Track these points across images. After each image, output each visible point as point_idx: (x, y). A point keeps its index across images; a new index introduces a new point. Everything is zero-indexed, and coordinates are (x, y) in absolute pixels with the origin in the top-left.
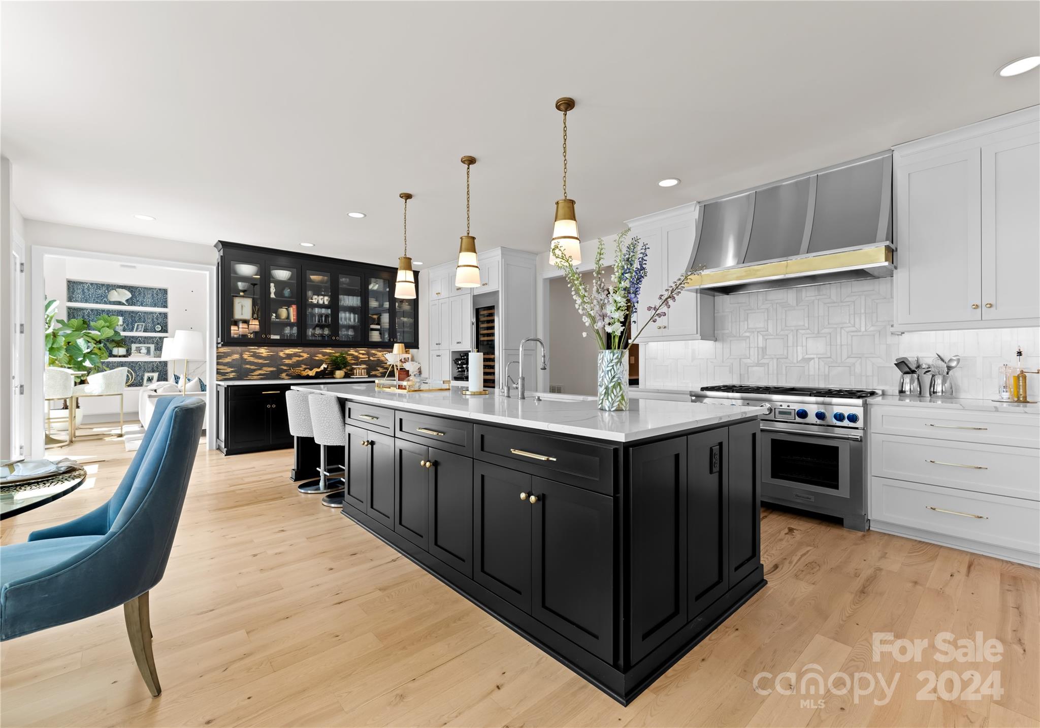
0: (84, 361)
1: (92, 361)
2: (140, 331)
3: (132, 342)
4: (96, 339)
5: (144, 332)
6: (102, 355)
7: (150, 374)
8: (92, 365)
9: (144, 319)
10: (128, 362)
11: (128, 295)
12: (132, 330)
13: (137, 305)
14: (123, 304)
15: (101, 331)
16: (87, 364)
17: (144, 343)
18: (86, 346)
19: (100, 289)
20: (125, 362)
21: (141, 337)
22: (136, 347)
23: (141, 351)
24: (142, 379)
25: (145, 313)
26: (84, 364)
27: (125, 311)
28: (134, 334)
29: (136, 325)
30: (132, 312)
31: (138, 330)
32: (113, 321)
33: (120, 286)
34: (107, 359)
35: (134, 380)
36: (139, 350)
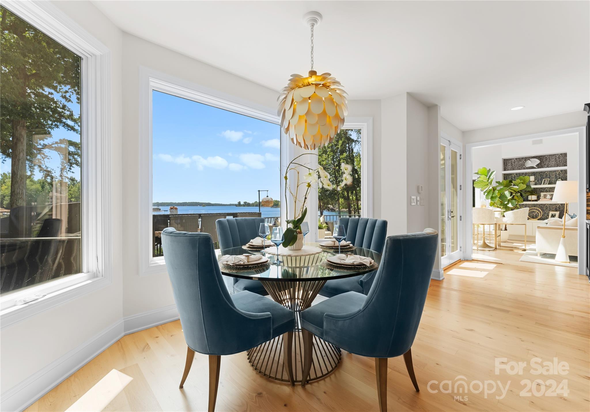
0: (508, 203)
1: (512, 204)
2: (546, 184)
3: (541, 192)
4: (516, 191)
5: (549, 184)
6: (519, 200)
7: (554, 213)
8: (512, 206)
9: (550, 175)
10: (538, 204)
11: (538, 161)
12: (541, 184)
13: (544, 167)
14: (535, 168)
15: (519, 186)
16: (510, 205)
17: (550, 192)
18: (509, 195)
19: (521, 161)
20: (537, 204)
21: (547, 188)
22: (544, 195)
23: (547, 197)
24: (548, 215)
25: (550, 171)
26: (508, 205)
27: (536, 172)
28: (542, 186)
29: (544, 180)
30: (541, 172)
31: (545, 183)
32: (526, 179)
33: (533, 157)
34: (523, 202)
35: (543, 215)
36: (545, 196)
